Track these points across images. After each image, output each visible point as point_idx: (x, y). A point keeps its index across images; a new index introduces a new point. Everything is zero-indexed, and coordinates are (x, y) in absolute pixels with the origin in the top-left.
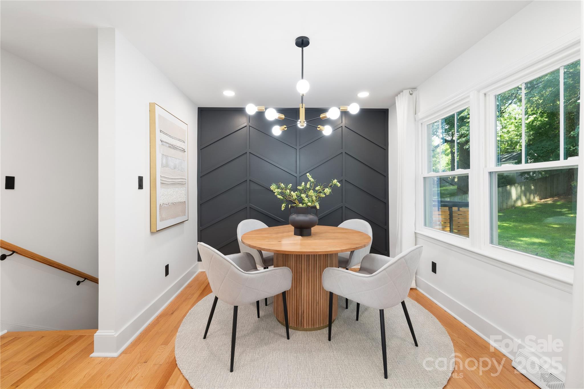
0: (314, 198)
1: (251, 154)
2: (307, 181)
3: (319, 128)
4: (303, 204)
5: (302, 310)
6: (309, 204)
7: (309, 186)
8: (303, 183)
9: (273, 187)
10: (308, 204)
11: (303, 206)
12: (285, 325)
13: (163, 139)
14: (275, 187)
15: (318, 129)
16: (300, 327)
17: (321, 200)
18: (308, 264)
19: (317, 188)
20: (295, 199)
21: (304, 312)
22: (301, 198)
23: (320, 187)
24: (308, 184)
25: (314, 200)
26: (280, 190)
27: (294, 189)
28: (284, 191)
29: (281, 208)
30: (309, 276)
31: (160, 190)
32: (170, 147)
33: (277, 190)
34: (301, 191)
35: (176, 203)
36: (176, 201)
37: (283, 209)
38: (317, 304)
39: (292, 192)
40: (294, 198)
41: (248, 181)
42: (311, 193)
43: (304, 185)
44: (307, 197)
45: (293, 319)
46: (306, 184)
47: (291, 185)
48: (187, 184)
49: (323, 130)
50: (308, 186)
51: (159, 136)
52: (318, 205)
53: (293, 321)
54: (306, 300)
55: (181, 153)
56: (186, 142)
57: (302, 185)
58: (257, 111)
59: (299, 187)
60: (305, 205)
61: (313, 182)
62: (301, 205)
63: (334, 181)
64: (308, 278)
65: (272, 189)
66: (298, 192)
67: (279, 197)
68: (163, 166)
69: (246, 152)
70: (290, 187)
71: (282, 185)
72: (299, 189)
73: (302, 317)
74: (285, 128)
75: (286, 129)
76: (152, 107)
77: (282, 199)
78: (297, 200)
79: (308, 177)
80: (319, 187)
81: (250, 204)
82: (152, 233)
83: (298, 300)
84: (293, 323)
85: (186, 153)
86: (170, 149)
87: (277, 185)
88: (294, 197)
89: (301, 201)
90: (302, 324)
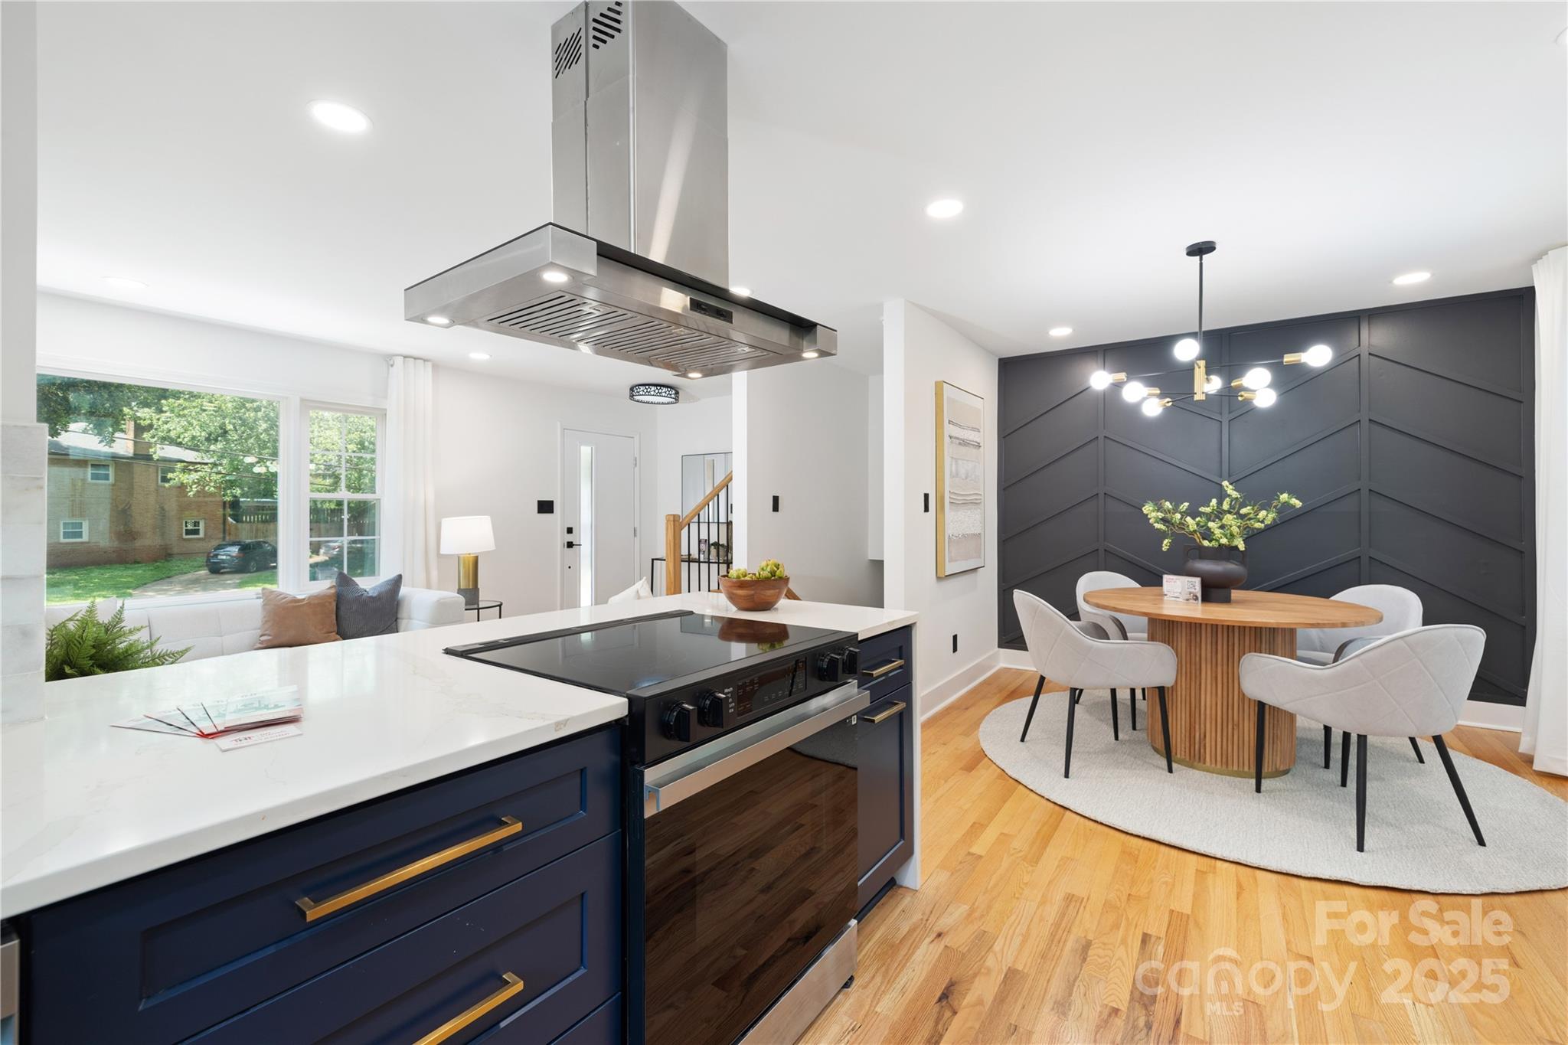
0: (1235, 530)
1: (1107, 441)
2: (1222, 496)
3: (1242, 396)
4: (1210, 541)
5: (1202, 731)
6: (1224, 541)
7: (1228, 507)
8: (1214, 502)
9: (1148, 509)
10: (1221, 540)
11: (1211, 545)
12: (1165, 755)
13: (953, 434)
14: (1151, 508)
15: (1240, 399)
16: (1195, 759)
17: (1251, 536)
18: (1214, 650)
19: (1243, 511)
20: (1195, 531)
21: (1205, 736)
22: (1209, 529)
23: (1253, 509)
24: (1225, 503)
25: (1235, 534)
26: (1160, 515)
27: (1193, 513)
28: (1169, 516)
29: (1162, 547)
30: (1216, 672)
31: (950, 514)
32: (960, 444)
33: (1154, 514)
34: (1209, 517)
35: (967, 534)
36: (969, 532)
37: (1165, 548)
38: (1235, 727)
39: (1189, 519)
40: (1192, 530)
41: (1101, 496)
42: (1229, 519)
43: (1215, 505)
44: (1222, 527)
45: (1183, 745)
46: (1220, 503)
47: (1187, 504)
48: (983, 504)
49: (1252, 399)
50: (1226, 506)
51: (949, 430)
52: (1242, 542)
53: (1183, 749)
54: (1211, 714)
55: (974, 451)
56: (981, 430)
57: (1211, 504)
58: (1112, 381)
59: (1202, 509)
60: (1213, 543)
61: (1237, 498)
62: (1206, 543)
63: (1281, 497)
64: (1214, 675)
65: (1145, 512)
66: (1201, 517)
67: (1158, 526)
68: (952, 476)
69: (1097, 437)
70: (1185, 508)
71: (1168, 505)
72: (1204, 513)
73: (1202, 745)
74: (1168, 402)
75: (1170, 404)
76: (939, 387)
77: (1165, 531)
78: (1200, 533)
79: (1225, 488)
80: (1249, 508)
81: (1106, 543)
82: (939, 578)
83: (1193, 709)
84: (1183, 753)
85: (981, 449)
86: (961, 448)
87: (1156, 504)
88: (1190, 526)
89: (1208, 535)
90: (1201, 759)
